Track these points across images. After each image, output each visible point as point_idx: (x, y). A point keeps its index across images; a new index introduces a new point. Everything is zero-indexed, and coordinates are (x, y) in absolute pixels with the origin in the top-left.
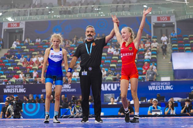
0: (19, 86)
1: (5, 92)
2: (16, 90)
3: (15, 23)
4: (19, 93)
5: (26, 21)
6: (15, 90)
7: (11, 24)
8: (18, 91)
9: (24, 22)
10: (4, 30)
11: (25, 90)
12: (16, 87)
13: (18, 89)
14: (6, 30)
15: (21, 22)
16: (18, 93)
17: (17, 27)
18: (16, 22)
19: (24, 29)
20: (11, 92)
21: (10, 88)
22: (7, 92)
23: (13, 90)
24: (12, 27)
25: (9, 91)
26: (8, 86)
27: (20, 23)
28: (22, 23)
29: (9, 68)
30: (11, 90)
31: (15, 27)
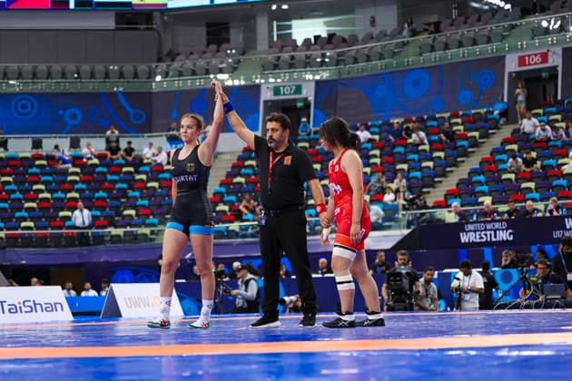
0: (497, 225)
1: (463, 241)
2: (491, 235)
3: (536, 55)
4: (496, 242)
5: (565, 46)
6: (487, 236)
7: (527, 58)
8: (495, 237)
9: (559, 50)
10: (510, 74)
11: (510, 234)
12: (489, 227)
13: (495, 231)
14: (514, 75)
15: (552, 49)
16: (494, 242)
17: (540, 63)
18: (538, 52)
19: (560, 69)
20: (478, 240)
21: (475, 231)
22: (467, 241)
23: (483, 235)
24: (530, 64)
25: (472, 239)
26: (469, 226)
27: (550, 53)
28: (554, 53)
29: (504, 176)
30: (478, 237)
31: (536, 64)
